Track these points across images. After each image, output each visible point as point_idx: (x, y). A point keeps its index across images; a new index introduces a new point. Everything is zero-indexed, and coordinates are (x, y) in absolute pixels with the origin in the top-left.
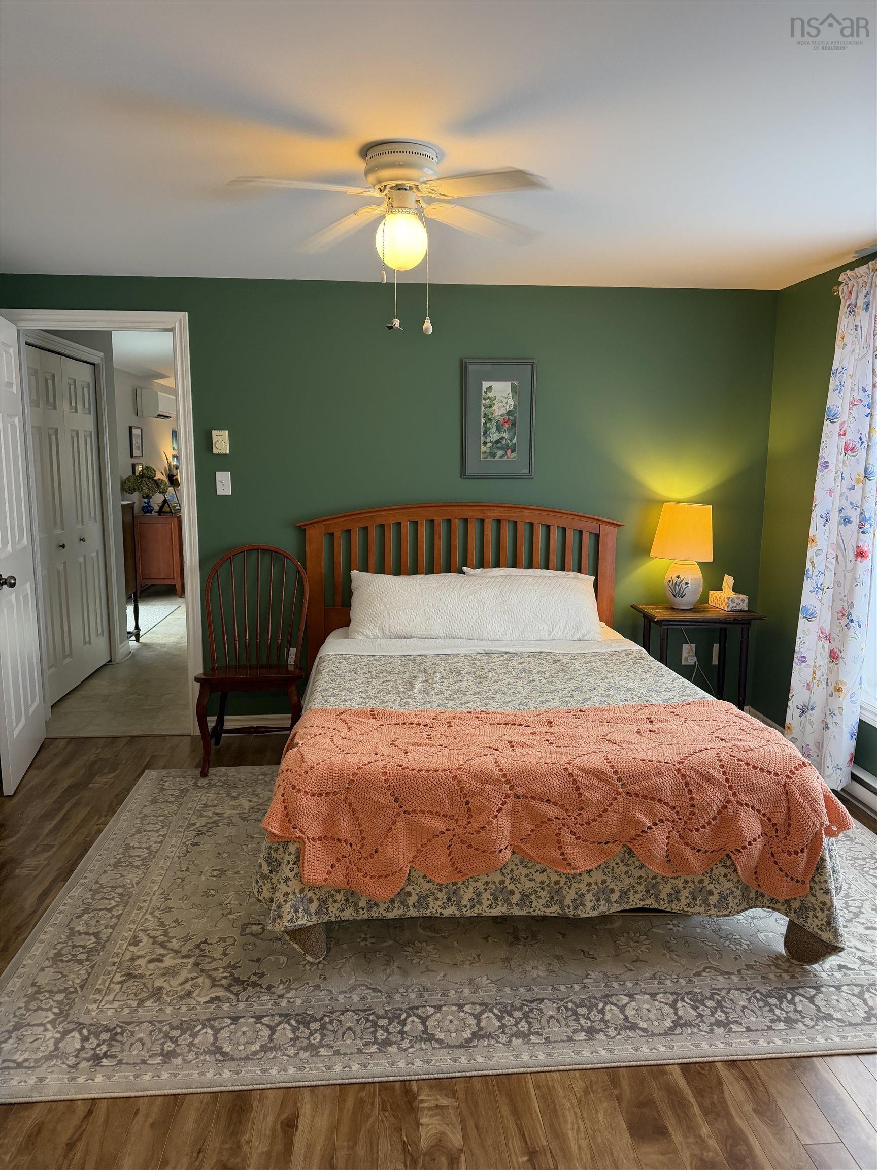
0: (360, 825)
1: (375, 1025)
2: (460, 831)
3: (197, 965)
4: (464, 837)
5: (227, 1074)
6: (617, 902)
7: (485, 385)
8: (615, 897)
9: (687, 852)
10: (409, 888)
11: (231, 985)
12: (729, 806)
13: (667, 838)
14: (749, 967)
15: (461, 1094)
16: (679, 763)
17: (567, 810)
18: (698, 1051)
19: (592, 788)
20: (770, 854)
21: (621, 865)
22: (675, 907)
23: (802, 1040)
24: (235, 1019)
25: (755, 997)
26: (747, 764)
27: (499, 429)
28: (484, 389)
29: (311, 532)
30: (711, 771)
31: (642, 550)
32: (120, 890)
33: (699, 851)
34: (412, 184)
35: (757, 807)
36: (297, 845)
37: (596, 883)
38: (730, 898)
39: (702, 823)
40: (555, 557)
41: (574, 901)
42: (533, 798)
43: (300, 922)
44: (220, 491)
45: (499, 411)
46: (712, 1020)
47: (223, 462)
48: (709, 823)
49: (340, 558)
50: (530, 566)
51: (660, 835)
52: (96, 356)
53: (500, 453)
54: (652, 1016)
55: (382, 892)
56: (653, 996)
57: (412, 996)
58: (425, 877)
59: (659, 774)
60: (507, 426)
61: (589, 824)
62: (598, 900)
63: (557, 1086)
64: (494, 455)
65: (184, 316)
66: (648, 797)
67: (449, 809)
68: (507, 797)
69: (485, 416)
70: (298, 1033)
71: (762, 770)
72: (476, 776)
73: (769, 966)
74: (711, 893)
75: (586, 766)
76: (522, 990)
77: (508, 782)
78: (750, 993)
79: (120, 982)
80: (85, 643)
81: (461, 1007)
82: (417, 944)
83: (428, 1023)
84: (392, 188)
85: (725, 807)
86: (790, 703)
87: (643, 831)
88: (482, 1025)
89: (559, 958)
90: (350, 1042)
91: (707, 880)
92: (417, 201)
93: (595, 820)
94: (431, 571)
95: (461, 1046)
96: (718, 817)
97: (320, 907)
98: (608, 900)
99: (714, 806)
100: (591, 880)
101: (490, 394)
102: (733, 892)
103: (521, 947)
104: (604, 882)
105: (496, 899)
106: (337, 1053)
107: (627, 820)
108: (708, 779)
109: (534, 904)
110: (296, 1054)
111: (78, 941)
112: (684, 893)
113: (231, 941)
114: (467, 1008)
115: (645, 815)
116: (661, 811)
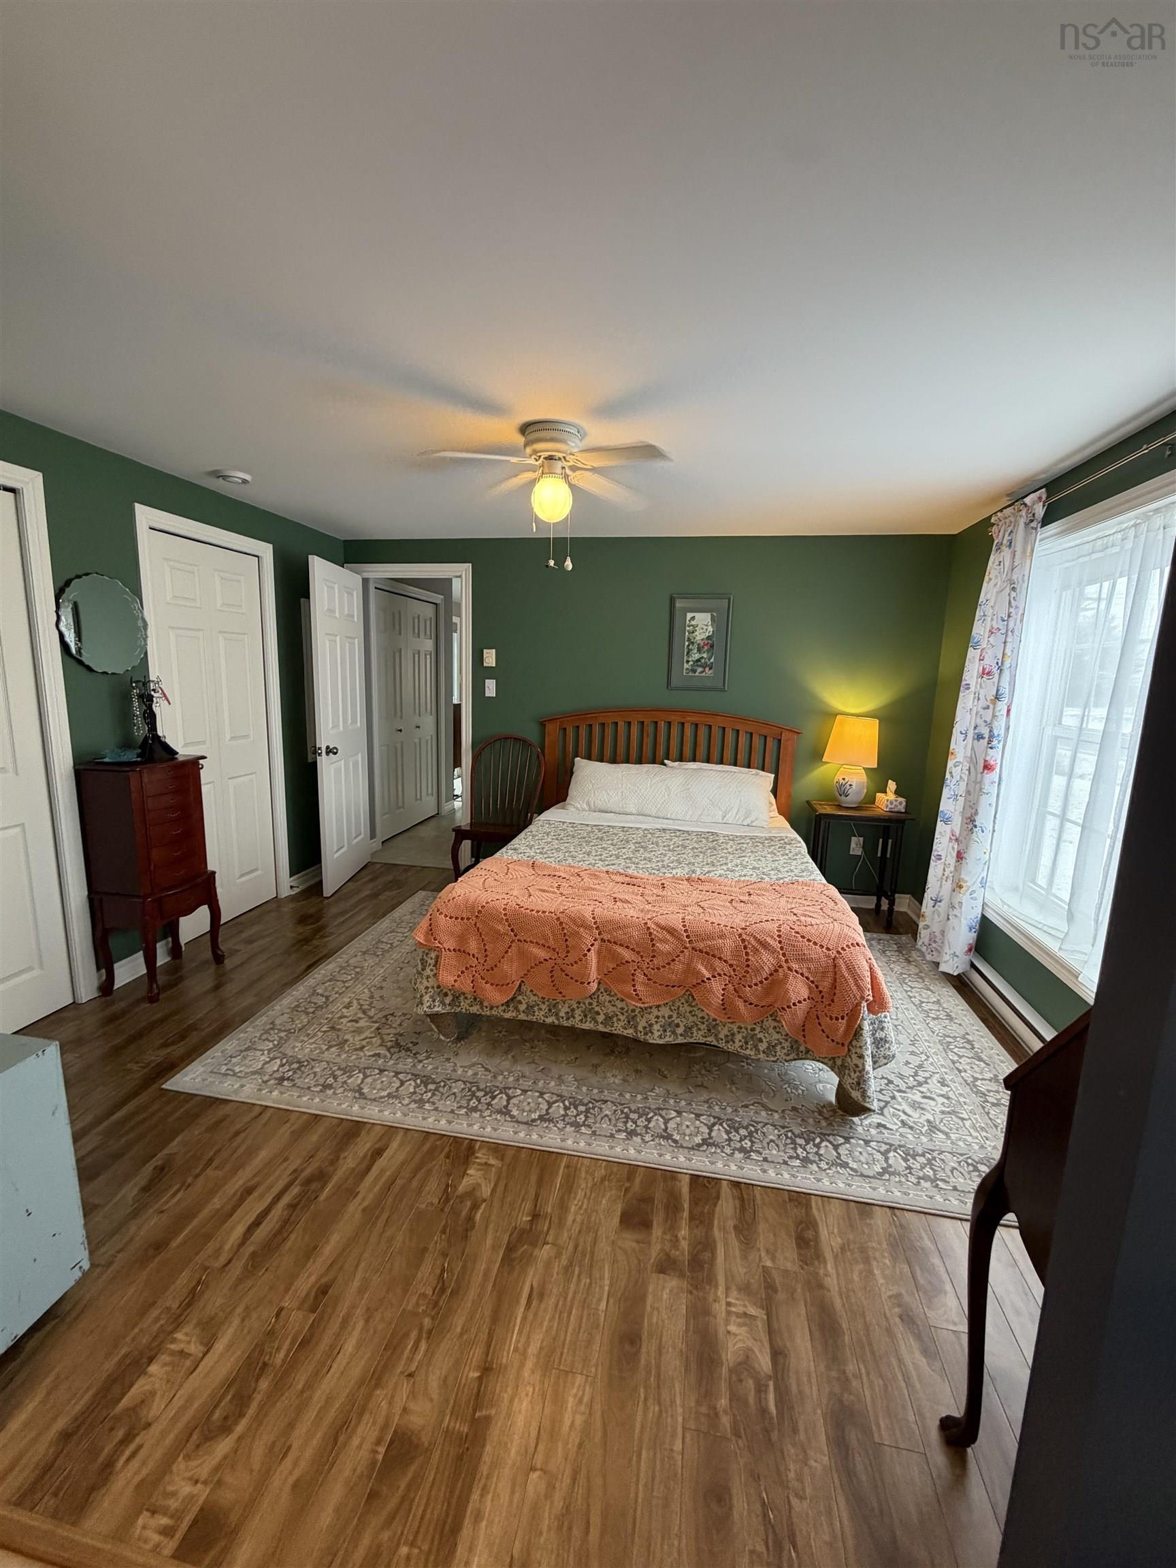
0: (485, 945)
1: (473, 1095)
2: (559, 961)
3: (378, 1029)
4: (564, 967)
5: (356, 1107)
6: (681, 1035)
7: (689, 615)
8: (680, 1031)
9: (740, 1004)
10: (520, 998)
11: (392, 1047)
12: (780, 970)
13: (723, 989)
14: (794, 1109)
15: (507, 1160)
16: (743, 929)
17: (642, 957)
18: (712, 1168)
19: (665, 941)
20: (813, 1016)
21: (686, 1005)
22: (730, 1047)
23: (809, 1179)
24: (381, 1071)
25: (786, 1135)
26: (803, 937)
27: (699, 650)
28: (688, 618)
29: (550, 727)
30: (768, 939)
31: (817, 755)
32: (358, 970)
33: (751, 1004)
34: (561, 455)
35: (806, 974)
36: (436, 953)
37: (664, 1017)
38: (778, 1048)
39: (754, 981)
40: (742, 756)
41: (645, 1028)
42: (615, 943)
43: (436, 1009)
44: (487, 694)
45: (700, 636)
46: (738, 1145)
47: (490, 673)
48: (761, 982)
49: (571, 748)
50: (721, 762)
51: (717, 986)
52: (438, 598)
53: (700, 669)
54: (688, 1132)
55: (495, 996)
56: (698, 1116)
57: (511, 1079)
58: (532, 991)
59: (722, 936)
60: (706, 648)
61: (658, 969)
62: (665, 1031)
63: (583, 1169)
64: (694, 671)
65: (468, 566)
66: (710, 954)
67: (551, 943)
68: (595, 940)
69: (689, 639)
70: (417, 1090)
71: (815, 943)
72: (574, 921)
73: (813, 1112)
74: (761, 1040)
75: (663, 923)
76: (595, 1091)
77: (597, 928)
78: (783, 1131)
79: (325, 1032)
80: (416, 799)
81: (542, 1094)
82: (536, 1042)
83: (512, 1101)
84: (545, 458)
85: (776, 971)
86: (926, 895)
87: (703, 981)
88: (550, 1111)
89: (637, 1071)
90: (450, 1104)
91: (758, 1029)
92: (563, 468)
93: (664, 967)
94: (640, 761)
95: (526, 1123)
96: (770, 978)
97: (453, 1000)
98: (674, 1032)
99: (766, 968)
100: (659, 1014)
101: (693, 623)
102: (781, 1043)
103: (612, 1058)
104: (670, 1017)
105: (586, 1016)
106: (436, 1109)
107: (690, 970)
108: (765, 945)
109: (615, 1024)
110: (408, 1105)
111: (314, 999)
112: (738, 1037)
113: (408, 1016)
114: (546, 1096)
115: (706, 968)
116: (720, 966)
